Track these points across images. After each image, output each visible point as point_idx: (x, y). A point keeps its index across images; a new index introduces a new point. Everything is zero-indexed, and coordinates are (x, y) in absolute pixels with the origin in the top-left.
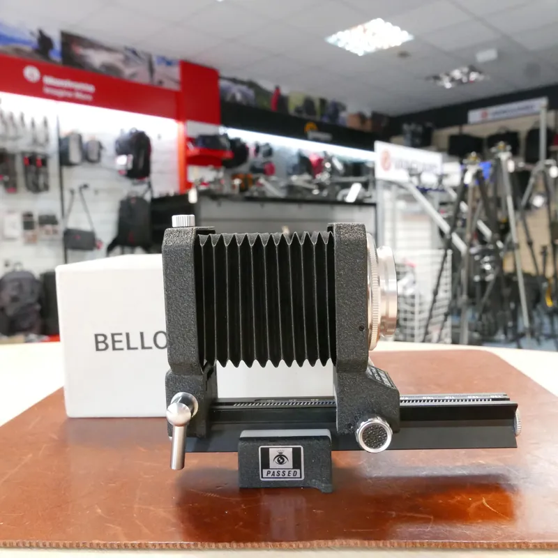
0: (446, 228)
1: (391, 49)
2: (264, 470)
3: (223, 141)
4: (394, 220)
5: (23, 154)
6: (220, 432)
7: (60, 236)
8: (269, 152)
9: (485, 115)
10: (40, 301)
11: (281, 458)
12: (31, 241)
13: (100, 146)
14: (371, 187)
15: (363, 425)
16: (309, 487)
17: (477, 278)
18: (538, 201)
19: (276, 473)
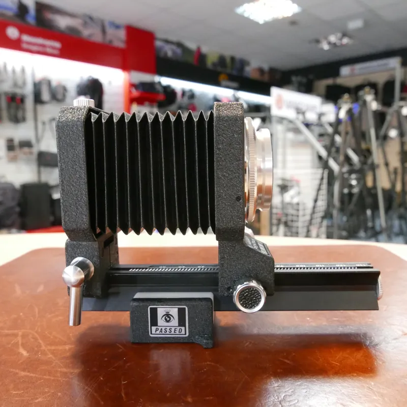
0: (324, 153)
1: (284, 19)
2: (153, 327)
3: (158, 87)
4: (284, 147)
5: (6, 94)
6: (117, 294)
7: (35, 156)
8: (192, 96)
9: (352, 70)
10: (19, 205)
11: (168, 317)
12: (13, 159)
13: (65, 89)
14: (267, 121)
15: (240, 287)
16: (193, 343)
17: (346, 191)
18: (393, 133)
19: (163, 330)
